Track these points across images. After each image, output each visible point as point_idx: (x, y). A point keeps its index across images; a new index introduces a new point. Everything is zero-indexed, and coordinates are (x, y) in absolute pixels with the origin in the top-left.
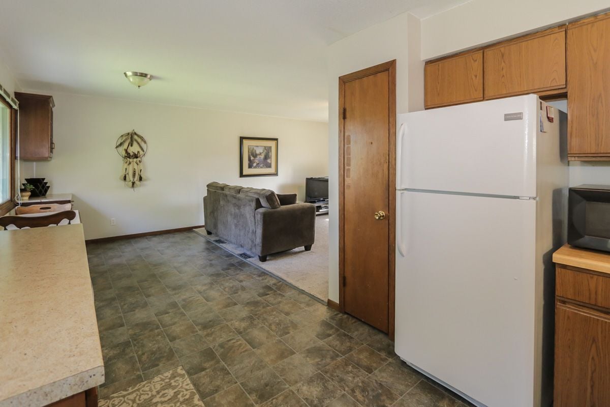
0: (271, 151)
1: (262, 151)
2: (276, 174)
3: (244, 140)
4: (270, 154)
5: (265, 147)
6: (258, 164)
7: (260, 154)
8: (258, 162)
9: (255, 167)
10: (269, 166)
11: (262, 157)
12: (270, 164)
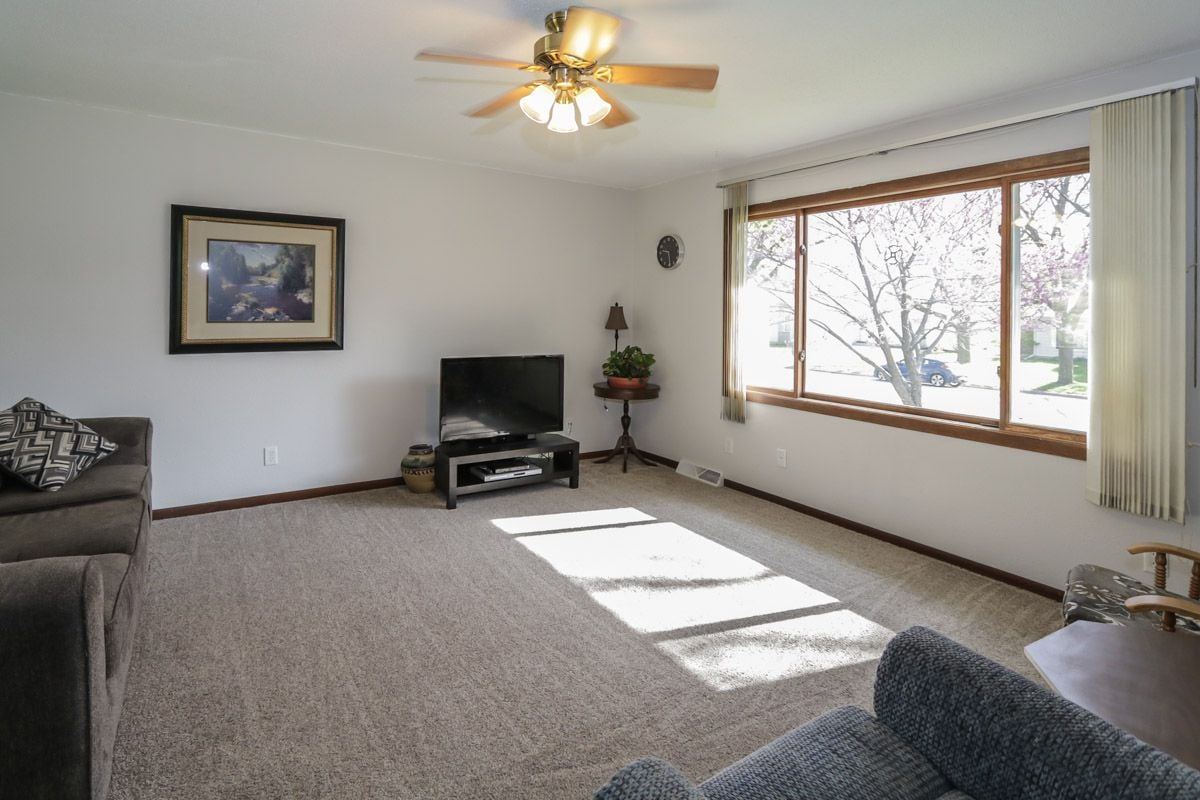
0: (312, 264)
1: (270, 261)
2: (333, 345)
3: (185, 217)
4: (308, 272)
5: (285, 246)
6: (255, 305)
7: (265, 270)
8: (252, 300)
9: (239, 319)
10: (305, 314)
11: (274, 281)
12: (310, 307)
